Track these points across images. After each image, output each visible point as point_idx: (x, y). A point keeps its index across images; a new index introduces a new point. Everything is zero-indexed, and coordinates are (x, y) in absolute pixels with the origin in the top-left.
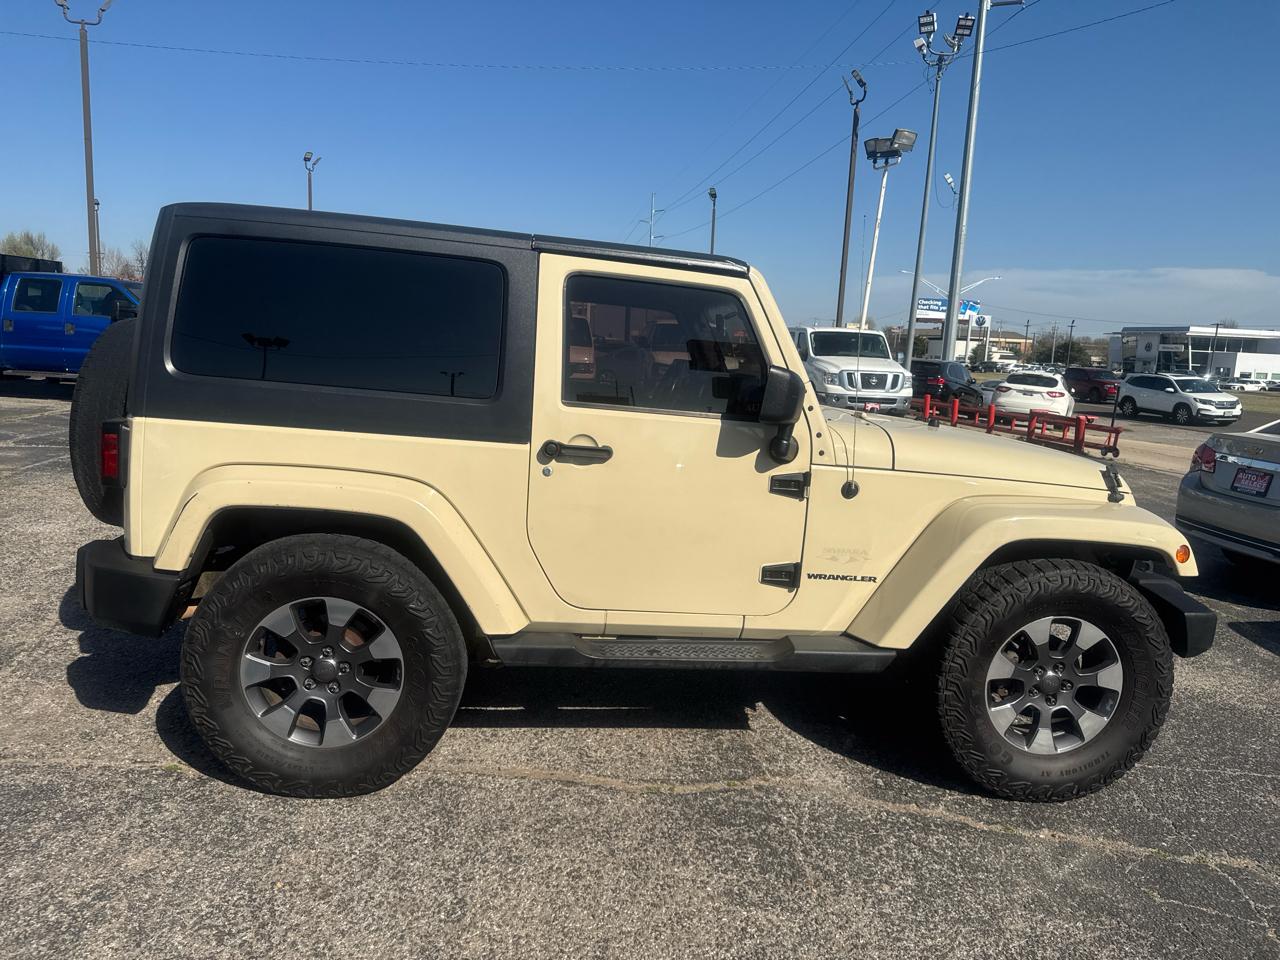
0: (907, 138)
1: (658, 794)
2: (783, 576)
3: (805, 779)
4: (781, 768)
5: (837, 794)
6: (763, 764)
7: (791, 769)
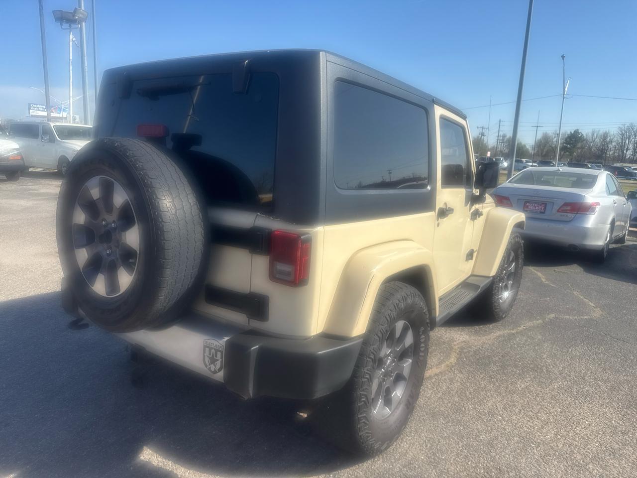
0: (82, 14)
1: (453, 366)
2: (470, 256)
3: (459, 339)
4: (448, 339)
5: (475, 340)
6: (442, 340)
7: (450, 338)
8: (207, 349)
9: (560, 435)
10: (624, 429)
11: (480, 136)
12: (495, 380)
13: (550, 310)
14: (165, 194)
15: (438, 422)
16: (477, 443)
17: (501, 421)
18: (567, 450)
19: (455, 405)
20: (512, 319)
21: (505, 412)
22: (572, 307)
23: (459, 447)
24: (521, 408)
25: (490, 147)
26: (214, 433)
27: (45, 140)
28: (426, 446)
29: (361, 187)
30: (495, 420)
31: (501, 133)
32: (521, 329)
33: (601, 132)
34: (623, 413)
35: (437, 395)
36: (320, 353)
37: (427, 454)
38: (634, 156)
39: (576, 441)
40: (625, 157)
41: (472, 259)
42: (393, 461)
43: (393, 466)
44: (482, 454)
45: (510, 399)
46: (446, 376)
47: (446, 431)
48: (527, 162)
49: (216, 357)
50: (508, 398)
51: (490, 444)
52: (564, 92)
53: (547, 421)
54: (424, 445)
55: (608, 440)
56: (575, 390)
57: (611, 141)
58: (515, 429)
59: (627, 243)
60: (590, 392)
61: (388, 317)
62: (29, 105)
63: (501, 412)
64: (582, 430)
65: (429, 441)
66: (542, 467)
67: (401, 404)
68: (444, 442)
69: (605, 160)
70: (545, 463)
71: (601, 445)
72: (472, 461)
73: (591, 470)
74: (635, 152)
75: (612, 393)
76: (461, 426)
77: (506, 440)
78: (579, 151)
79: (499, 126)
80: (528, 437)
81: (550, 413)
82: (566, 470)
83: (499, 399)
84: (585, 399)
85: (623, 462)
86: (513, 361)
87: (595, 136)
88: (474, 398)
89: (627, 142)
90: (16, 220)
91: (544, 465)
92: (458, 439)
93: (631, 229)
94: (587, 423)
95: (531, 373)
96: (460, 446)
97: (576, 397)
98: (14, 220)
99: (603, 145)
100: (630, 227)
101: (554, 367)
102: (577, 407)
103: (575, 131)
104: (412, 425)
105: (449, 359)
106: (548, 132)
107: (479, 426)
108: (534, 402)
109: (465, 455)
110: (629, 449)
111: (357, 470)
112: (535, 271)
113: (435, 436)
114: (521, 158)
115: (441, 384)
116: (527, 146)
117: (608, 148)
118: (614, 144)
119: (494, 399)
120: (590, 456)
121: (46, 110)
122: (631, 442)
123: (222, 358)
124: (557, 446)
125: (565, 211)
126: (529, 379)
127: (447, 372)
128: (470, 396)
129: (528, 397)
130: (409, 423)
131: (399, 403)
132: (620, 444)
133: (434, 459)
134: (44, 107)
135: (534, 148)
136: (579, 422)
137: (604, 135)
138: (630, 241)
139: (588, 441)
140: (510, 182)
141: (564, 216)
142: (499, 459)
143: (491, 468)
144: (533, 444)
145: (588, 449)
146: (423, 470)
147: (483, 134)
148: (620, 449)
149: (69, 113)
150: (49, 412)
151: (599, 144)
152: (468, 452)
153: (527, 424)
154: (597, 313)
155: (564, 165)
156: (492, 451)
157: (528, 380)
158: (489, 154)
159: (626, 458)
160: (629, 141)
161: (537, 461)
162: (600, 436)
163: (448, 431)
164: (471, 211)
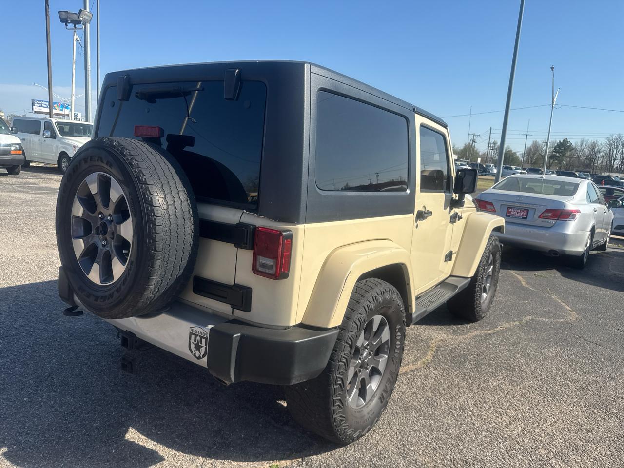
1: (429, 363)
2: (449, 257)
3: (437, 338)
4: (426, 338)
5: (452, 339)
6: (420, 338)
7: (428, 337)
8: (193, 337)
9: (526, 431)
10: (589, 427)
11: (471, 142)
12: (468, 377)
13: (527, 313)
14: (157, 191)
15: (410, 415)
16: (446, 436)
17: (471, 417)
18: (532, 445)
19: (428, 400)
20: (490, 320)
21: (476, 407)
22: (549, 310)
23: (429, 440)
24: (491, 405)
25: (480, 154)
26: (194, 420)
27: (46, 136)
28: (397, 438)
29: (348, 189)
30: (466, 415)
31: (492, 141)
32: (498, 329)
33: (589, 142)
34: (589, 412)
35: (411, 390)
36: (297, 341)
37: (398, 445)
38: (622, 166)
39: (542, 437)
40: (613, 166)
41: (450, 260)
42: (364, 451)
43: (363, 455)
44: (450, 447)
45: (481, 396)
46: (422, 372)
47: (417, 425)
48: (516, 169)
49: (201, 343)
50: (480, 395)
51: (459, 438)
52: (553, 102)
53: (515, 417)
54: (396, 436)
55: (572, 437)
56: (544, 389)
57: (599, 151)
58: (484, 424)
59: (608, 250)
60: (559, 391)
61: (366, 307)
62: (33, 101)
63: (472, 408)
64: (549, 427)
65: (400, 433)
66: (507, 460)
67: (375, 397)
68: (414, 434)
69: (593, 169)
70: (510, 457)
71: (565, 441)
72: (440, 453)
73: (553, 464)
74: (622, 163)
75: (580, 392)
76: (432, 419)
77: (474, 434)
78: (568, 159)
79: (490, 133)
80: (495, 432)
81: (519, 410)
82: (530, 464)
83: (471, 395)
84: (554, 397)
85: (585, 458)
86: (487, 360)
87: (584, 145)
88: (446, 394)
89: (615, 152)
90: (15, 213)
91: (509, 459)
92: (428, 432)
93: (612, 236)
94: (553, 420)
95: (504, 372)
96: (430, 438)
97: (546, 396)
98: (13, 213)
99: (591, 154)
100: (612, 235)
101: (526, 366)
102: (545, 405)
103: (564, 140)
104: (385, 417)
105: (425, 357)
106: (538, 140)
107: (449, 421)
108: (504, 399)
109: (434, 448)
110: (592, 446)
111: (329, 459)
112: (516, 275)
113: (407, 429)
114: (511, 165)
115: (416, 379)
116: (517, 154)
117: (596, 157)
118: (602, 153)
119: (466, 395)
120: (554, 452)
121: (48, 106)
122: (595, 439)
123: (206, 345)
124: (523, 441)
125: (547, 218)
126: (501, 377)
127: (423, 369)
128: (443, 392)
129: (499, 395)
130: (382, 416)
131: (373, 396)
132: (584, 441)
133: (404, 450)
134: (47, 104)
135: (523, 156)
136: (546, 419)
137: (592, 145)
138: (611, 248)
139: (553, 437)
140: (494, 188)
141: (545, 222)
142: (466, 451)
143: (458, 460)
144: (500, 438)
145: (553, 445)
146: (392, 460)
147: (474, 141)
148: (583, 445)
149: (71, 110)
150: (38, 396)
151: (587, 154)
152: (437, 444)
153: (495, 420)
154: (573, 317)
155: (553, 173)
156: (460, 444)
157: (501, 379)
158: (479, 161)
159: (588, 454)
160: (616, 151)
161: (503, 455)
162: (565, 433)
163: (419, 424)
164: (451, 214)
